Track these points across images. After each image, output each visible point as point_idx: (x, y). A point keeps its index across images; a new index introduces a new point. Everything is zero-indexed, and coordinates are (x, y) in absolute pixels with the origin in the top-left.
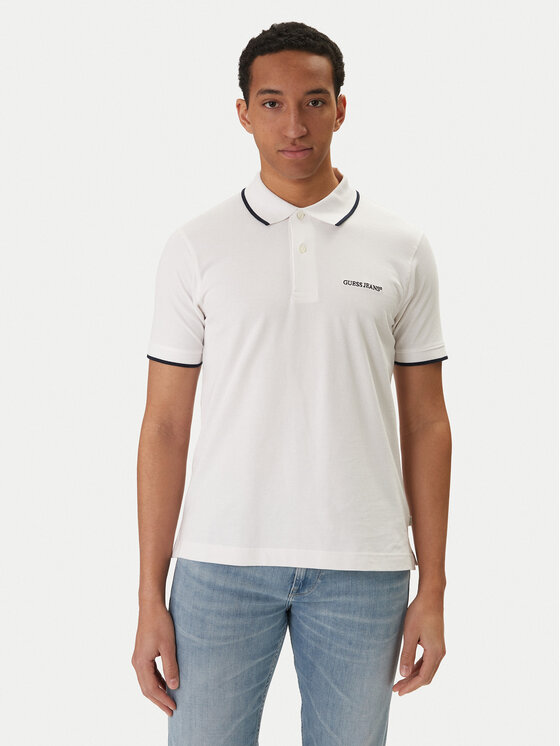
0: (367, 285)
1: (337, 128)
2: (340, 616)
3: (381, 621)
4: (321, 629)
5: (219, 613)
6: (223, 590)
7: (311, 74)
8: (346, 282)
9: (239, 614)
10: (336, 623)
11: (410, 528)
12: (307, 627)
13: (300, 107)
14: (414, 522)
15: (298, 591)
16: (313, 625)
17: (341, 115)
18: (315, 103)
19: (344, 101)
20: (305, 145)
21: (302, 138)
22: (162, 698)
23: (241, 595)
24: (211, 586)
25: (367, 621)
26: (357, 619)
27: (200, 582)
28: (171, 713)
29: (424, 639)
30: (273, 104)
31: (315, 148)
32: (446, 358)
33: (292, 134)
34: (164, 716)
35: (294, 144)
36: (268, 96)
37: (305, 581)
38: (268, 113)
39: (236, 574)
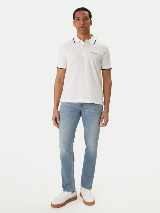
0: (95, 53)
1: (90, 26)
2: (89, 111)
3: (97, 112)
4: (86, 114)
5: (67, 111)
6: (68, 107)
7: (85, 14)
8: (91, 53)
9: (71, 111)
10: (89, 112)
11: (103, 98)
12: (84, 114)
13: (83, 19)
14: (104, 96)
15: (82, 107)
16: (85, 113)
17: (91, 23)
18: (86, 19)
19: (92, 21)
20: (84, 26)
21: (83, 25)
22: (56, 125)
23: (71, 107)
24: (66, 106)
25: (94, 112)
26: (92, 111)
27: (64, 105)
28: (59, 128)
29: (104, 118)
30: (78, 20)
31: (86, 27)
32: (111, 69)
33: (81, 24)
34: (57, 128)
35: (82, 26)
36: (77, 18)
37: (83, 105)
38: (77, 21)
39: (71, 104)
